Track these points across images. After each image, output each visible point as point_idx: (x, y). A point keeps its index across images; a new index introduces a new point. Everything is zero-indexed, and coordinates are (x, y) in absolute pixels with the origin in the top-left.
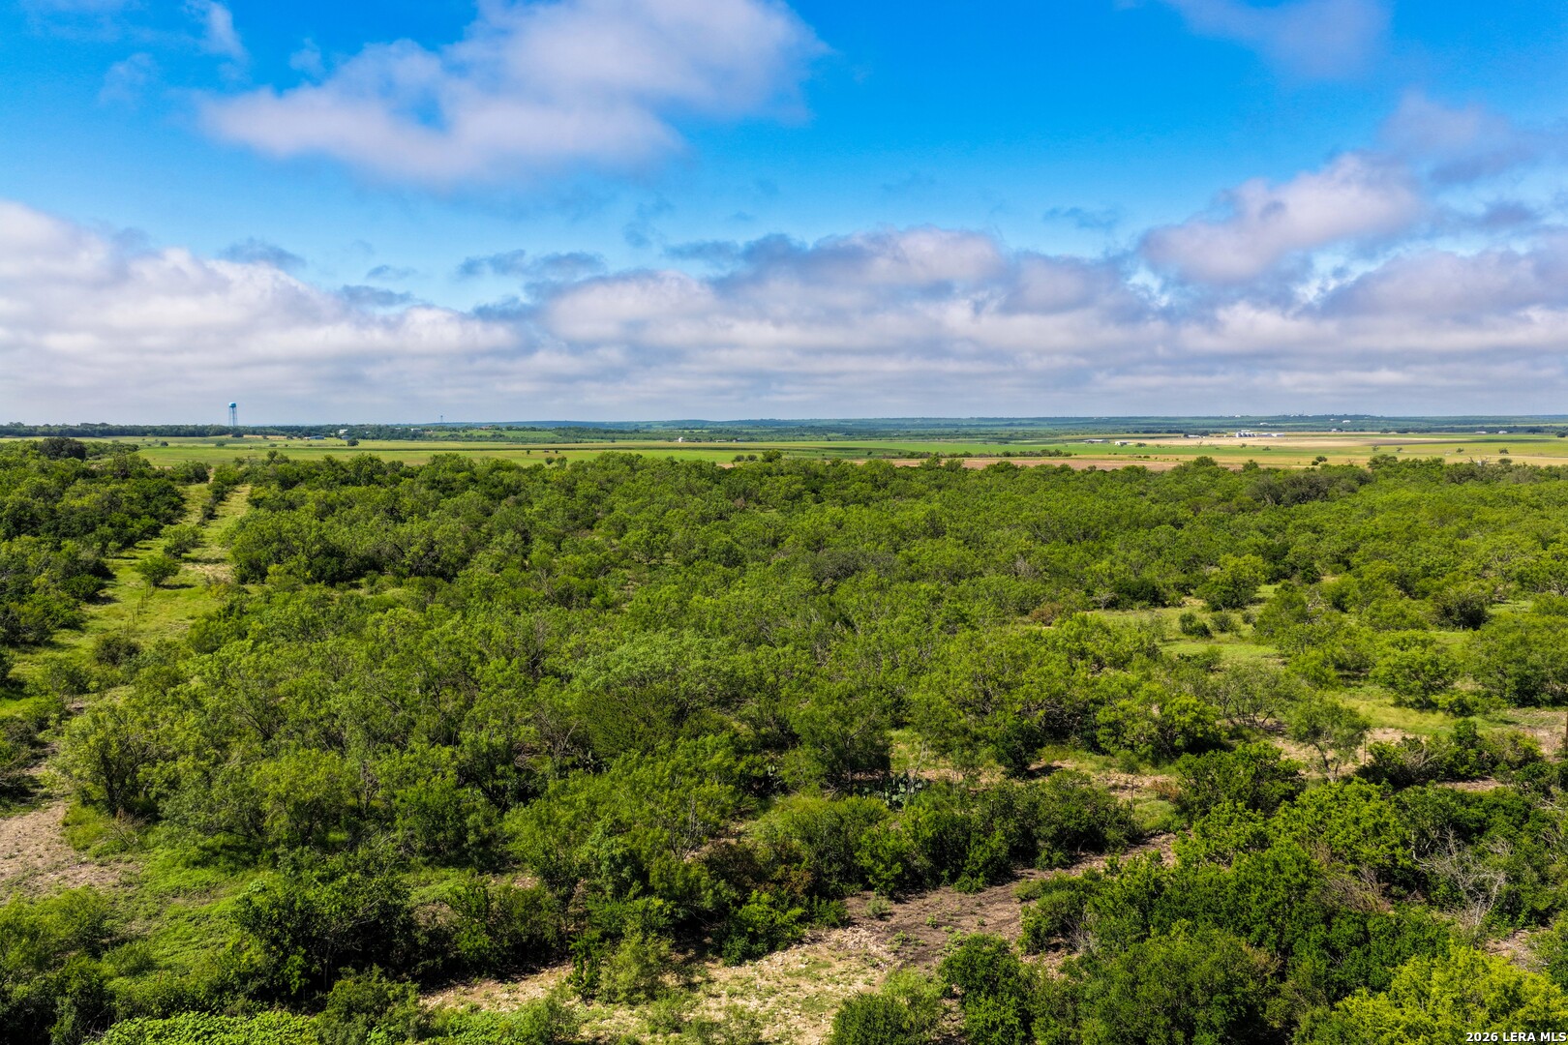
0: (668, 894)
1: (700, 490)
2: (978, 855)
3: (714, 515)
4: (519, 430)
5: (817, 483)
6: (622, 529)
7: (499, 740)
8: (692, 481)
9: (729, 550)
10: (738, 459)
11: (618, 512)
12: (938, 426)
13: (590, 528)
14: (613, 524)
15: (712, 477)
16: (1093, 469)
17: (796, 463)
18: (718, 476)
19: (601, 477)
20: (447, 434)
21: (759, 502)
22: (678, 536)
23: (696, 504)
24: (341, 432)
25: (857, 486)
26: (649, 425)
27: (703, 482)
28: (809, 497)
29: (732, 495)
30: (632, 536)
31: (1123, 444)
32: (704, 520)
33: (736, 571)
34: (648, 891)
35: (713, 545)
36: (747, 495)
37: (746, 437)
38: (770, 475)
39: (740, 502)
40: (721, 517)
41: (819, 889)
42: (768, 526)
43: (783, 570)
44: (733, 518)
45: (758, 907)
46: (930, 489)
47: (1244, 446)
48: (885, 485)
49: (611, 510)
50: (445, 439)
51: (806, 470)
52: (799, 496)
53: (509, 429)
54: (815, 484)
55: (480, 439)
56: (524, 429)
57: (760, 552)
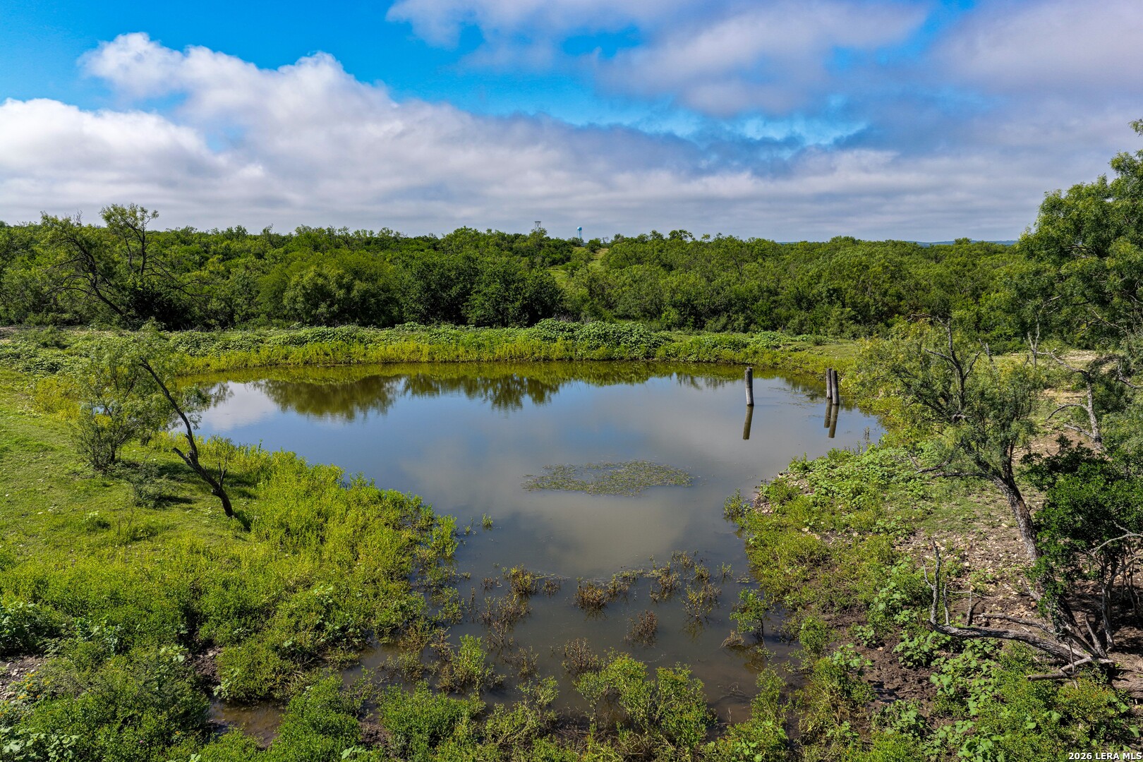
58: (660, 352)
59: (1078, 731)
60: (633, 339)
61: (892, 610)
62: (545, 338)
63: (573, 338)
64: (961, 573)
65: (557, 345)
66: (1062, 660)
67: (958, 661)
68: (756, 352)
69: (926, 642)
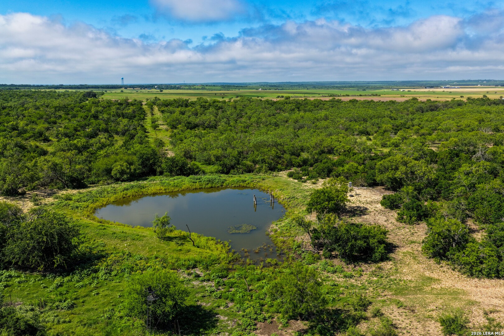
0: (268, 163)
1: (268, 108)
2: (309, 163)
3: (272, 115)
4: (209, 86)
5: (299, 105)
6: (250, 118)
7: (241, 150)
8: (266, 105)
9: (276, 123)
10: (278, 97)
11: (248, 114)
12: (344, 84)
13: (242, 117)
14: (247, 117)
15: (271, 104)
16: (380, 101)
17: (294, 100)
18: (273, 104)
19: (242, 104)
20: (188, 87)
21: (283, 111)
22: (264, 120)
23: (267, 112)
24: (156, 87)
25: (310, 107)
26: (250, 84)
27: (269, 106)
28: (296, 110)
29: (276, 109)
30: (253, 120)
31: (403, 91)
32: (269, 116)
33: (277, 127)
34: (266, 163)
35: (272, 122)
36: (280, 109)
37: (281, 88)
38: (287, 103)
39: (278, 111)
40: (273, 115)
41: (287, 166)
42: (285, 117)
43: (288, 127)
44: (277, 115)
45: (279, 166)
46: (330, 107)
47: (444, 91)
48: (318, 106)
49: (247, 114)
50: (187, 89)
51: (297, 102)
52: (293, 110)
53: (207, 86)
54: (299, 106)
55: (198, 89)
56: (211, 86)
57: (283, 124)
58: (224, 184)
59: (316, 259)
60: (217, 181)
61: (296, 249)
62: (193, 182)
63: (200, 182)
64: (303, 242)
65: (197, 184)
66: (314, 252)
67: (304, 254)
68: (249, 183)
69: (300, 252)
